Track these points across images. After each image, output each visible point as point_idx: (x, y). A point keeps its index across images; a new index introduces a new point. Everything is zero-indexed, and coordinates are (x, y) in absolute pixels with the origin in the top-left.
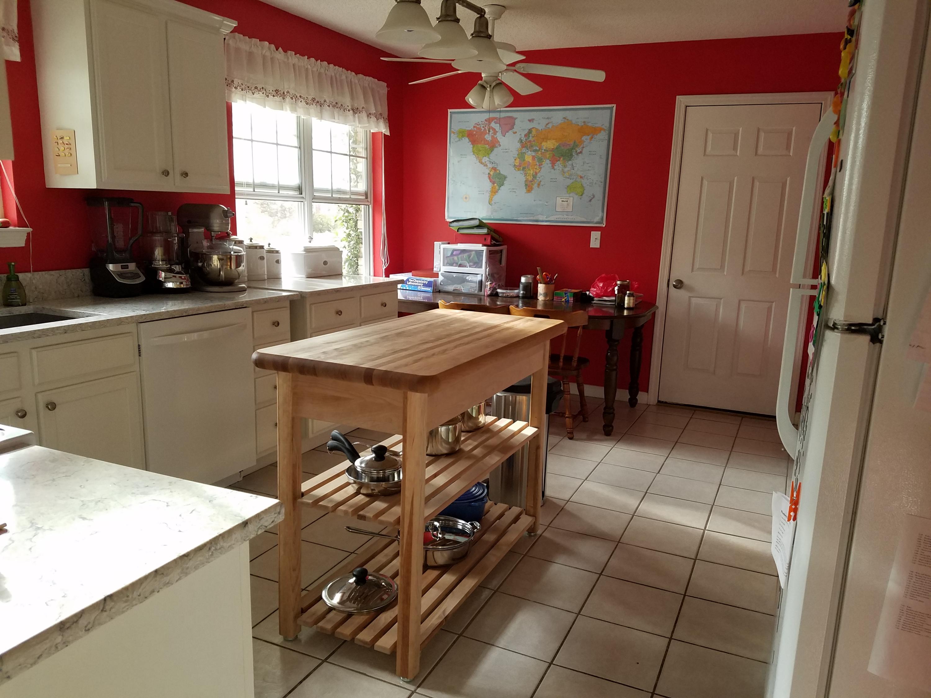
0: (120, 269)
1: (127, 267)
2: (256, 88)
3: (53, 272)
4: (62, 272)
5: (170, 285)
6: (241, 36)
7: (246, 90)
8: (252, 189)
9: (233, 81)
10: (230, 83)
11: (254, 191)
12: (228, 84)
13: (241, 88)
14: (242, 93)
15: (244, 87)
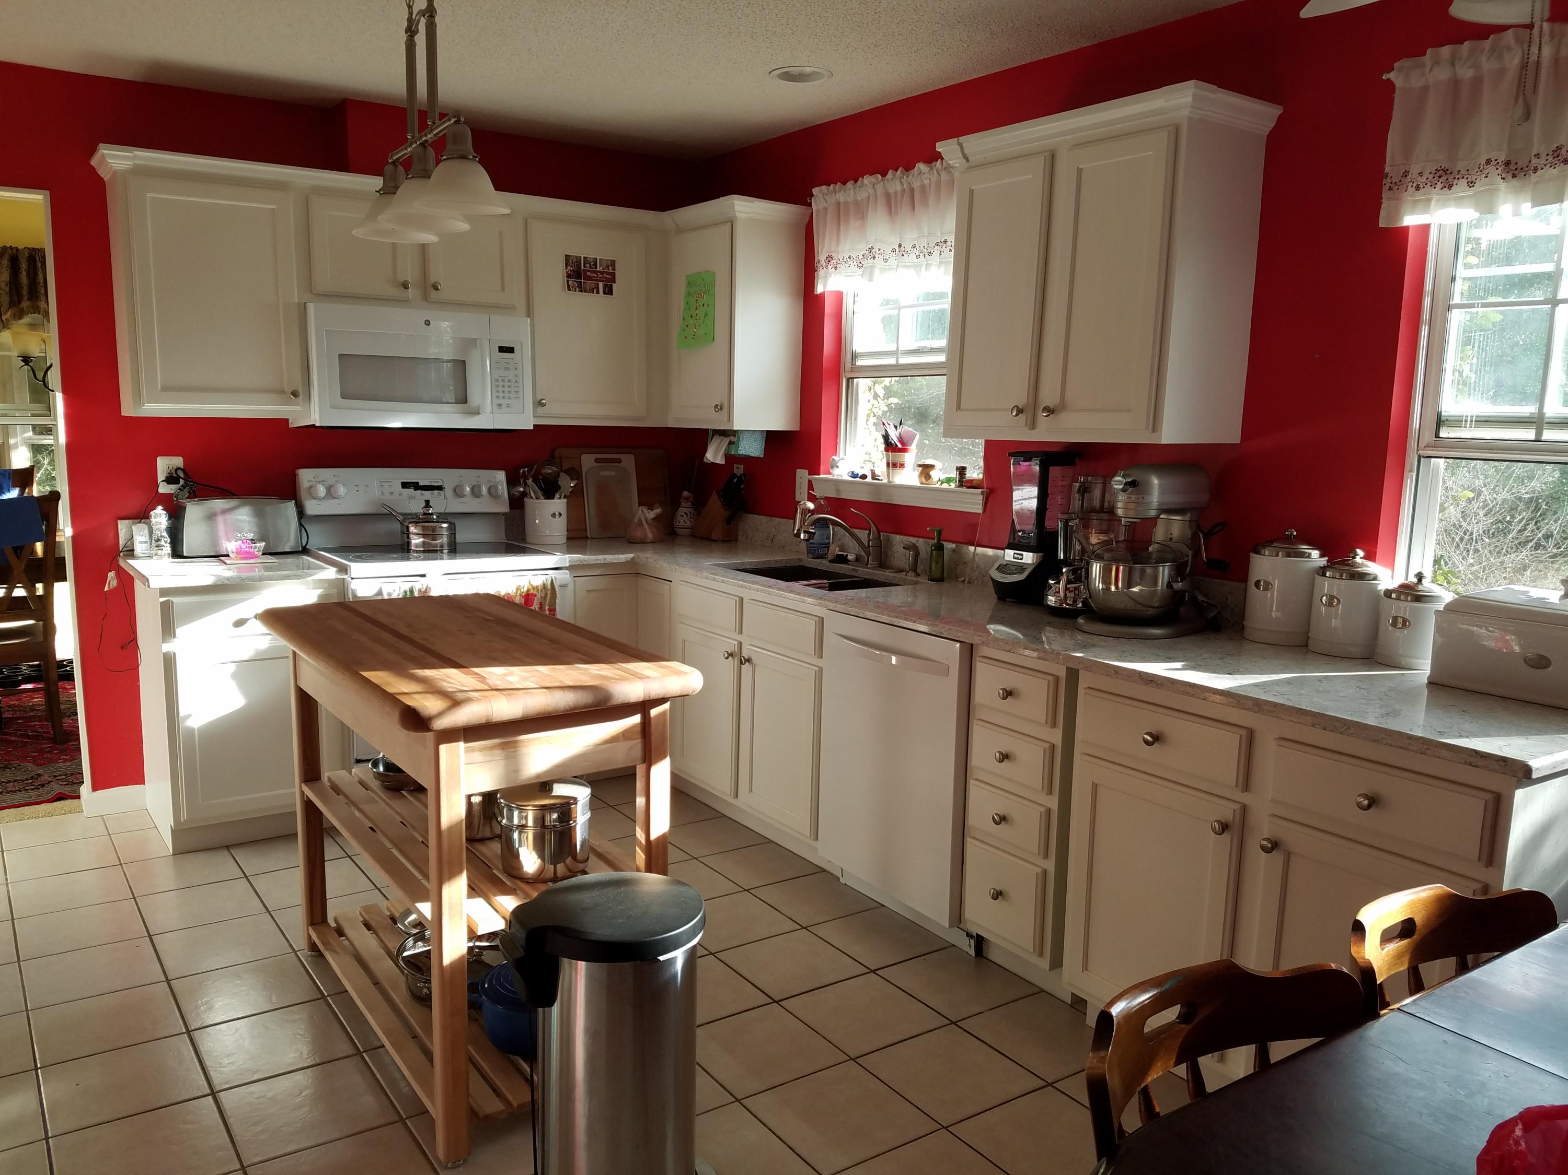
0: (1012, 559)
1: (1022, 557)
3: (999, 551)
5: (1052, 600)
6: (1446, 50)
7: (1429, 184)
8: (1530, 434)
9: (1406, 174)
10: (1398, 181)
11: (1537, 440)
12: (1392, 185)
13: (1415, 185)
14: (1419, 196)
15: (1425, 180)
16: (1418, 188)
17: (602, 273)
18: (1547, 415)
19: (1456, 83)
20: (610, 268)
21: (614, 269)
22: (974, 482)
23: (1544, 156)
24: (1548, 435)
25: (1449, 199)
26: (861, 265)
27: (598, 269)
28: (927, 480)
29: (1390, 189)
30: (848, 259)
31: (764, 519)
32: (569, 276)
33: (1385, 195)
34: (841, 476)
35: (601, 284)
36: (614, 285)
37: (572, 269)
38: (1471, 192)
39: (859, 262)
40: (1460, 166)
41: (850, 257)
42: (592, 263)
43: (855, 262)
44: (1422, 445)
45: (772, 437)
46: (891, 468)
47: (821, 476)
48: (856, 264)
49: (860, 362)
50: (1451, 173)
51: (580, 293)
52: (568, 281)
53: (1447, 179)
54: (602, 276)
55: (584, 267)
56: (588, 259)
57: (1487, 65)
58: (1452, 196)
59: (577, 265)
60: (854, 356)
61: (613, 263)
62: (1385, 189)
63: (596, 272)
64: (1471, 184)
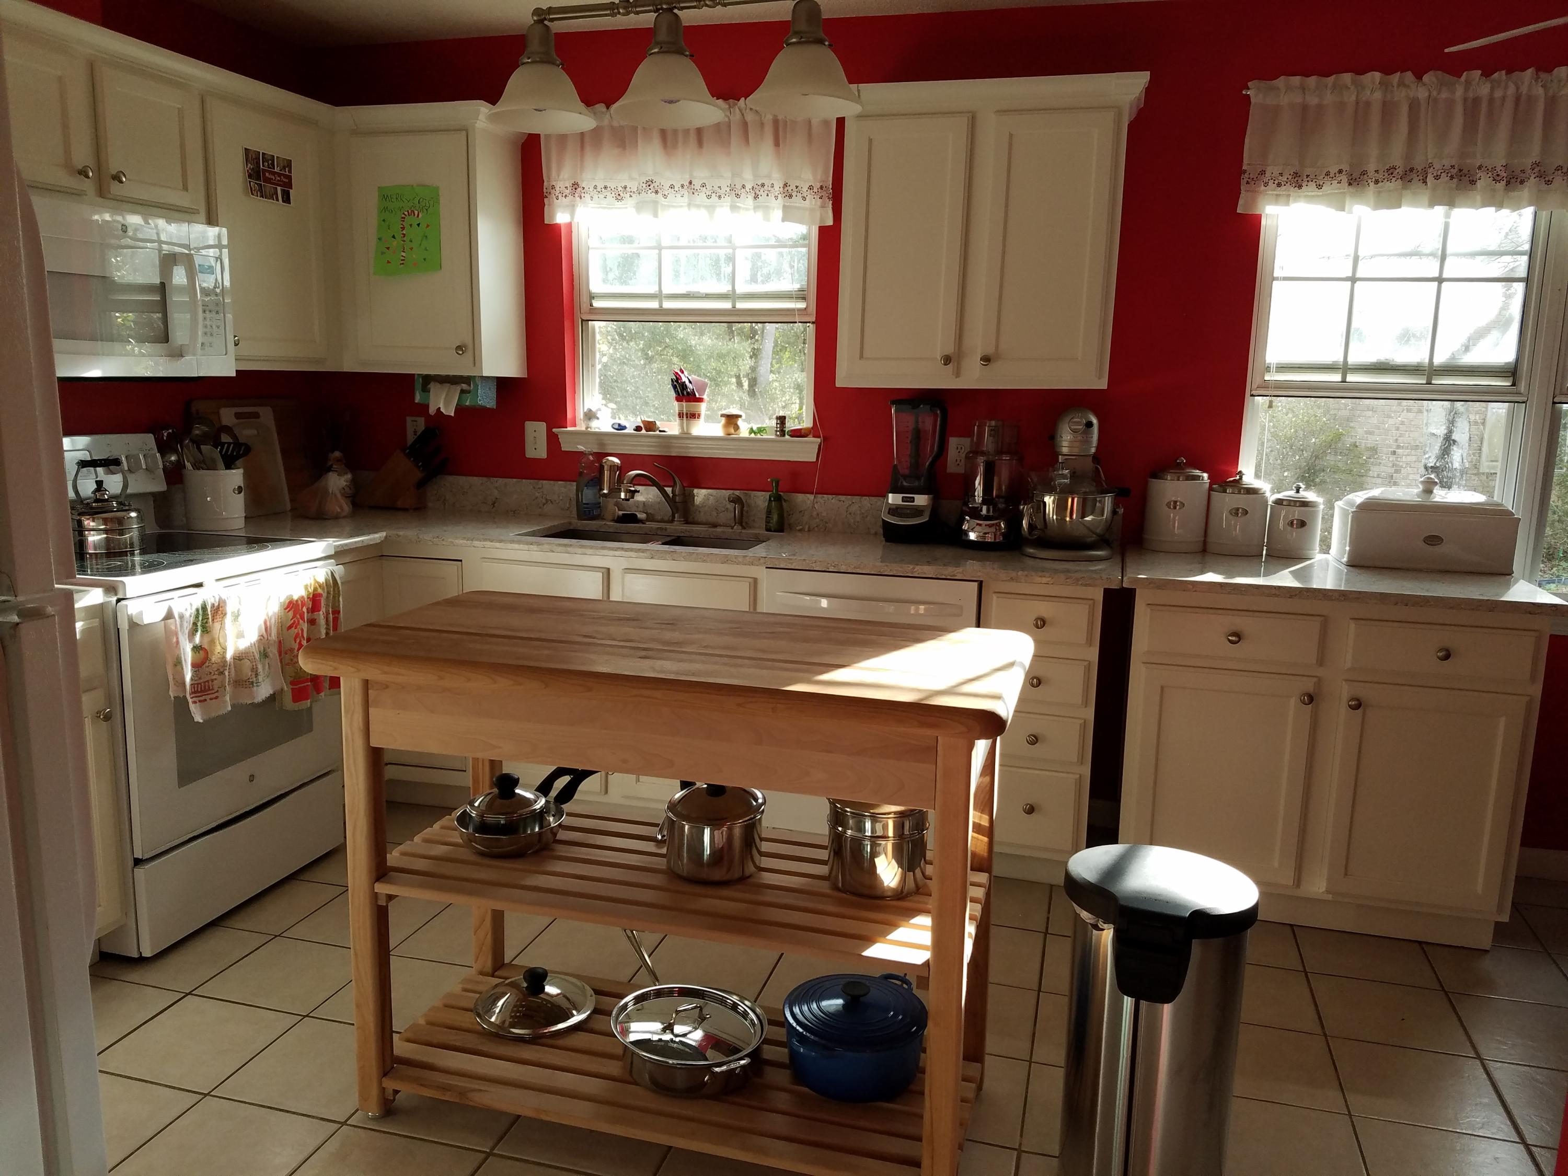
0: (900, 502)
1: (913, 500)
2: (1328, 174)
3: (843, 498)
4: (856, 499)
5: (972, 536)
6: (1296, 80)
7: (1289, 184)
8: (1337, 377)
9: (1263, 173)
10: (1255, 177)
11: (1344, 381)
12: (1249, 180)
13: (1276, 182)
14: (1279, 191)
15: (1286, 179)
16: (1279, 185)
17: (280, 175)
18: (1349, 363)
19: (1305, 107)
20: (287, 169)
21: (290, 171)
22: (803, 431)
23: (1381, 172)
24: (1351, 378)
25: (1299, 197)
26: (619, 198)
27: (276, 170)
28: (735, 431)
29: (1248, 183)
30: (603, 190)
31: (476, 481)
32: (250, 176)
33: (1243, 187)
34: (599, 428)
35: (279, 189)
36: (291, 191)
37: (252, 167)
38: (1320, 193)
39: (617, 194)
40: (1308, 171)
41: (606, 188)
42: (270, 162)
43: (613, 193)
44: (1255, 386)
45: (503, 384)
46: (685, 418)
47: (569, 429)
48: (614, 196)
49: (597, 304)
50: (1300, 176)
51: (261, 198)
52: (250, 182)
53: (1297, 181)
54: (279, 179)
55: (263, 166)
56: (266, 156)
57: (1329, 98)
58: (1302, 194)
59: (257, 162)
60: (592, 297)
61: (289, 164)
62: (1243, 182)
63: (274, 173)
64: (1319, 187)
